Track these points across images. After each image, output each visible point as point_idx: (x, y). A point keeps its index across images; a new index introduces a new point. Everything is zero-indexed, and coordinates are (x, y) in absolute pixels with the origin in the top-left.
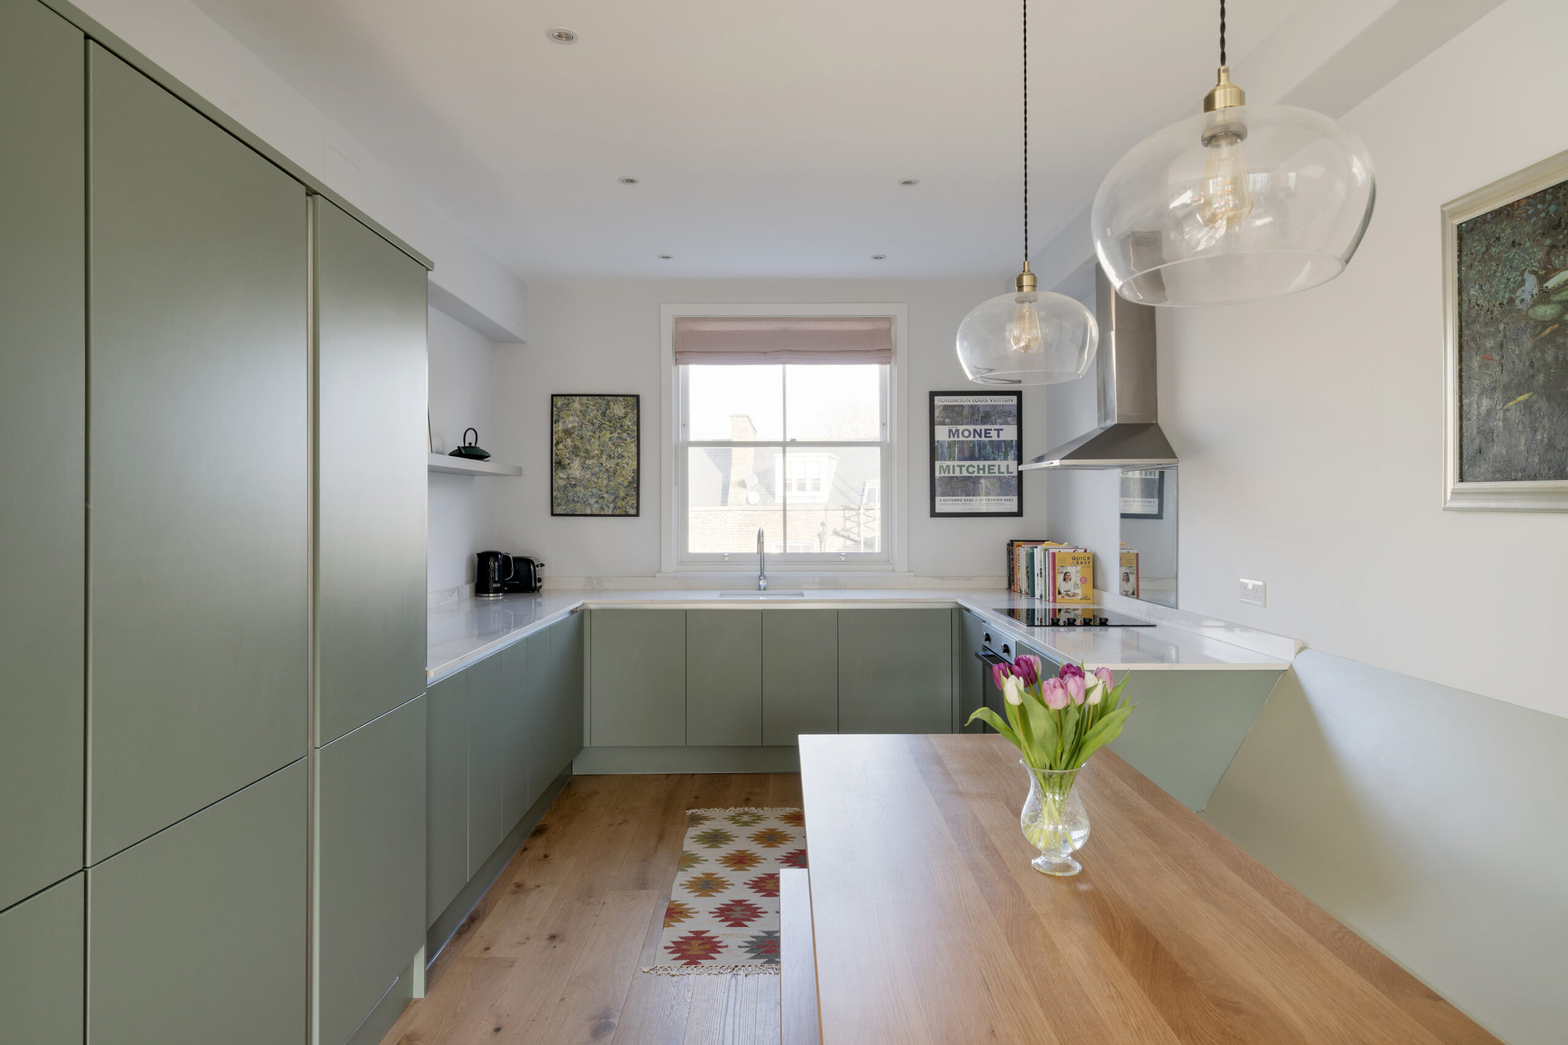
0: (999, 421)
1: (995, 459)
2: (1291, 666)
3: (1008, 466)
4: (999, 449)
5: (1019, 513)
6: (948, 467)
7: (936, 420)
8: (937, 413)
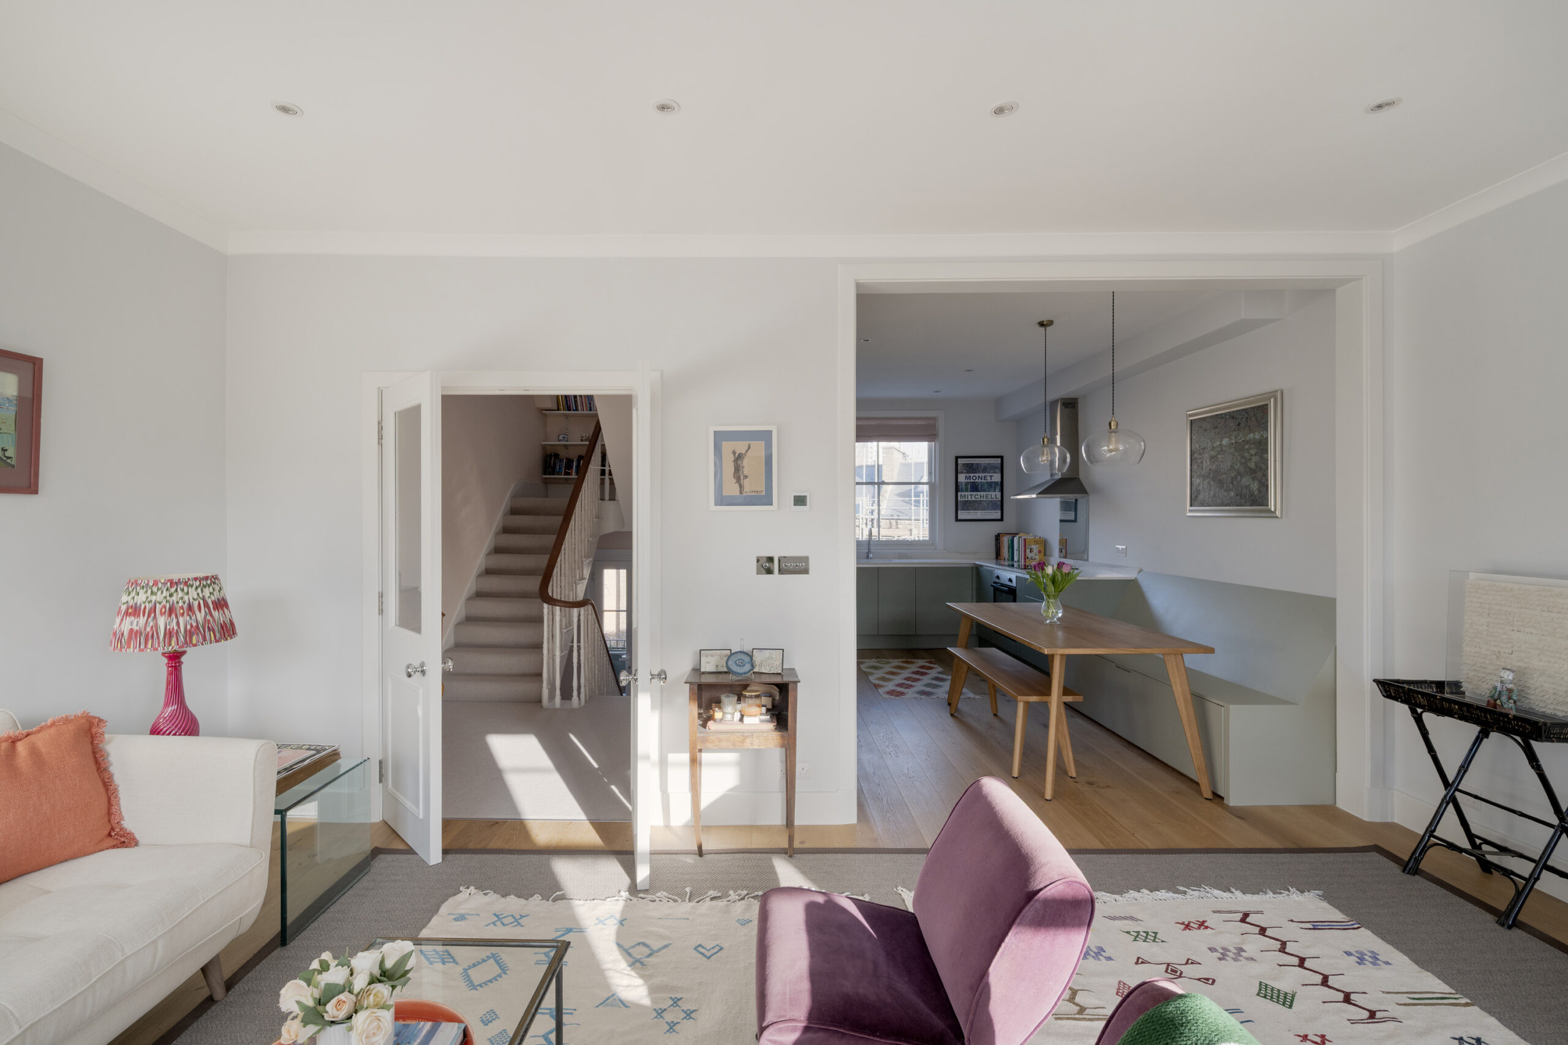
0: (991, 471)
1: (989, 491)
2: (1136, 578)
3: (996, 495)
4: (991, 486)
5: (1002, 519)
6: (965, 495)
7: (959, 471)
8: (959, 468)
